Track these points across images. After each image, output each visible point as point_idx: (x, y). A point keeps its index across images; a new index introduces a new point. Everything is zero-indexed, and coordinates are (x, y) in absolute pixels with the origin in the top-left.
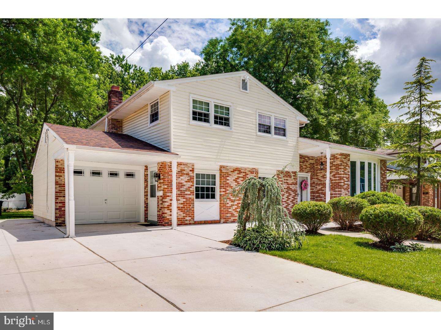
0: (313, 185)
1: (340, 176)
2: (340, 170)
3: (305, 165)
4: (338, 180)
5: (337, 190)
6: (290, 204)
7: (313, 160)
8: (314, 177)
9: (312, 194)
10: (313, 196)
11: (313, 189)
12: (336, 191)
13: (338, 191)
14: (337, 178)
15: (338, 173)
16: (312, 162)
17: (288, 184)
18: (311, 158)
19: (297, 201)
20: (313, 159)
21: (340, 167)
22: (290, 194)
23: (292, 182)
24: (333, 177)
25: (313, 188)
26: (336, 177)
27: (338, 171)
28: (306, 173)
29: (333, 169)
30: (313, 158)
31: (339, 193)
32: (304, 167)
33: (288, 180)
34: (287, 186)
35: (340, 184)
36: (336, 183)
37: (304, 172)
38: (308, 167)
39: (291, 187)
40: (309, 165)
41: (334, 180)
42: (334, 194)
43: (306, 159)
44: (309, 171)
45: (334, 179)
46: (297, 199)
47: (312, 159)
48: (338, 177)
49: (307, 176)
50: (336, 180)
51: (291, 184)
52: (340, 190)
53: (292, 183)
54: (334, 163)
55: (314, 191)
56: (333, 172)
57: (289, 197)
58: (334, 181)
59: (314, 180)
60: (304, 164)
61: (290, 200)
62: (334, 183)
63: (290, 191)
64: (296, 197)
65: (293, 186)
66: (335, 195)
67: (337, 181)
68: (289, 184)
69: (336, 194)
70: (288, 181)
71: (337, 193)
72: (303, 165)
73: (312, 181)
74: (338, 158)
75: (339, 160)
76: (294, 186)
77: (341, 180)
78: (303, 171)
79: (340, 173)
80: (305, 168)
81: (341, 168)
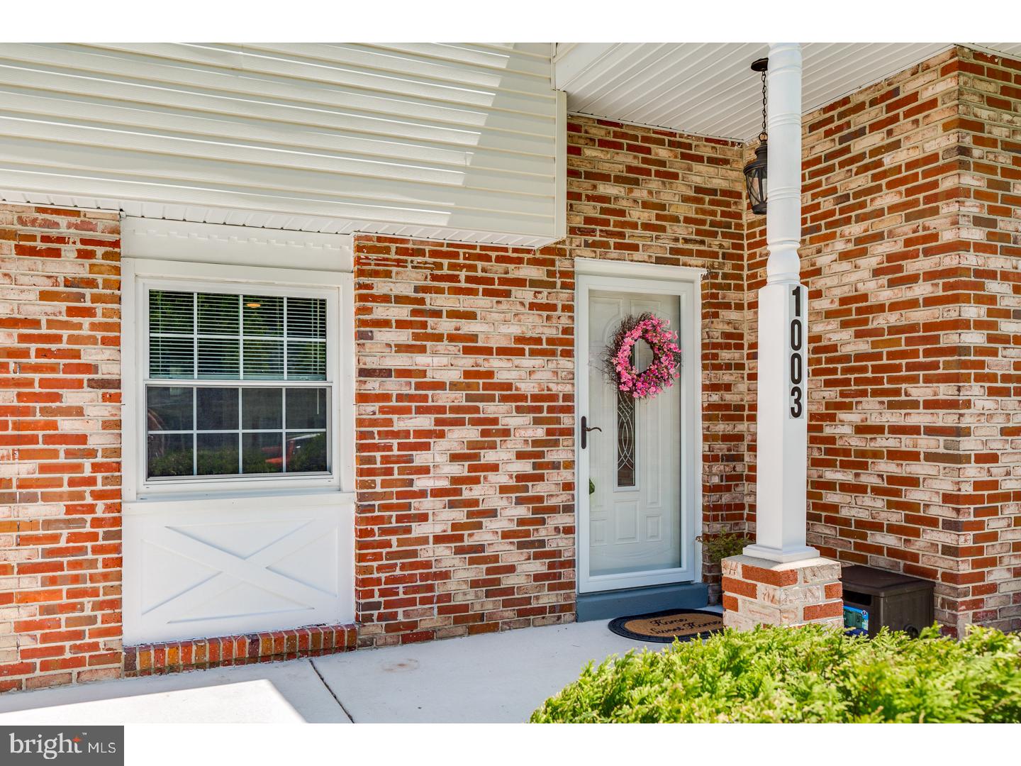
0: (726, 356)
1: (949, 261)
2: (948, 208)
3: (646, 205)
4: (930, 302)
5: (920, 392)
6: (492, 513)
7: (722, 170)
8: (732, 296)
9: (721, 427)
10: (726, 438)
11: (728, 387)
12: (914, 405)
13: (930, 405)
14: (922, 290)
15: (928, 243)
16: (718, 183)
17: (471, 346)
18: (706, 151)
19: (568, 486)
20: (726, 162)
21: (948, 182)
22: (493, 432)
23: (515, 330)
24: (884, 280)
25: (726, 377)
26: (913, 279)
27: (931, 222)
28: (660, 261)
29: (879, 213)
30: (730, 153)
31: (945, 418)
32: (639, 215)
33: (471, 316)
34: (468, 362)
35: (949, 339)
36: (912, 328)
37: (636, 255)
38: (675, 219)
39: (503, 369)
40: (686, 199)
41: (894, 306)
42: (897, 430)
43: (662, 153)
44: (689, 253)
45: (886, 295)
46: (570, 465)
47: (712, 161)
48: (931, 276)
49: (672, 289)
50: (913, 304)
51: (503, 351)
52: (945, 391)
53: (520, 339)
54: (889, 160)
55: (730, 398)
56: (878, 237)
57: (489, 457)
58: (893, 318)
59: (733, 315)
60: (641, 194)
61: (501, 478)
62: (894, 330)
63: (490, 409)
64: (553, 455)
65: (527, 362)
66: (906, 443)
67: (920, 316)
68: (487, 351)
69: (914, 430)
70: (468, 327)
71: (920, 418)
72: (623, 204)
73: (719, 327)
74: (932, 104)
75: (939, 115)
76: (538, 361)
77: (955, 299)
78: (635, 248)
79: (947, 236)
80: (647, 226)
81: (953, 194)
